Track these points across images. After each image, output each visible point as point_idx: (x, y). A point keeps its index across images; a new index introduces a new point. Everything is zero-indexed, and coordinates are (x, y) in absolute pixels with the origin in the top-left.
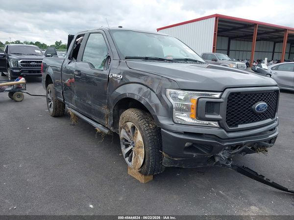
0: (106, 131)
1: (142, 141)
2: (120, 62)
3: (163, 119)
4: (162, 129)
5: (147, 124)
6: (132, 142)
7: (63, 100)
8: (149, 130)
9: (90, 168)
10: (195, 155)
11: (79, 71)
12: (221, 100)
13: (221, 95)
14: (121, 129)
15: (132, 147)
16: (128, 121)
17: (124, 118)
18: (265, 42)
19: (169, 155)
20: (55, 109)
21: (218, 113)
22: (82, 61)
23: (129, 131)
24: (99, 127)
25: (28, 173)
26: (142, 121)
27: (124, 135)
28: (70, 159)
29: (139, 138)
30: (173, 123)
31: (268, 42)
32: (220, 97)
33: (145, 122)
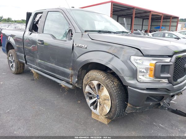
0: (71, 86)
1: (109, 95)
2: (82, 34)
3: (130, 80)
4: (128, 87)
5: (112, 83)
6: (96, 95)
7: (25, 62)
8: (115, 87)
9: (61, 116)
10: (151, 103)
11: (41, 41)
12: (171, 63)
13: (171, 60)
14: (86, 85)
15: (96, 98)
16: (93, 80)
17: (90, 77)
18: (138, 19)
19: (133, 106)
20: (17, 68)
21: (168, 73)
22: (43, 33)
23: (94, 87)
24: (63, 84)
25: (12, 126)
26: (108, 80)
27: (89, 90)
28: (42, 109)
29: (105, 93)
30: (137, 82)
31: (140, 19)
32: (170, 62)
33: (111, 81)
